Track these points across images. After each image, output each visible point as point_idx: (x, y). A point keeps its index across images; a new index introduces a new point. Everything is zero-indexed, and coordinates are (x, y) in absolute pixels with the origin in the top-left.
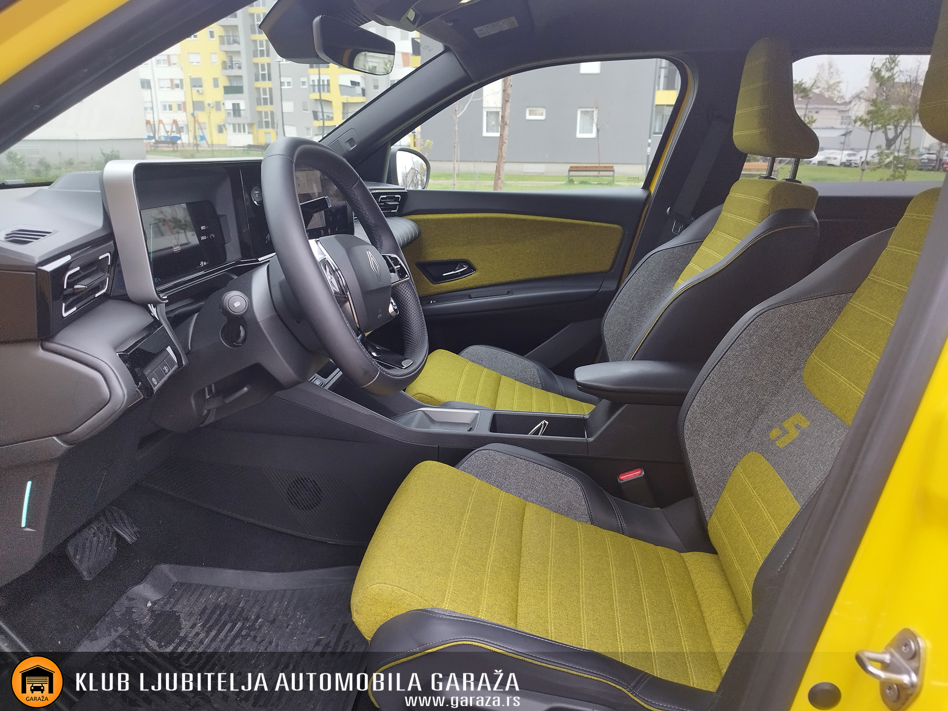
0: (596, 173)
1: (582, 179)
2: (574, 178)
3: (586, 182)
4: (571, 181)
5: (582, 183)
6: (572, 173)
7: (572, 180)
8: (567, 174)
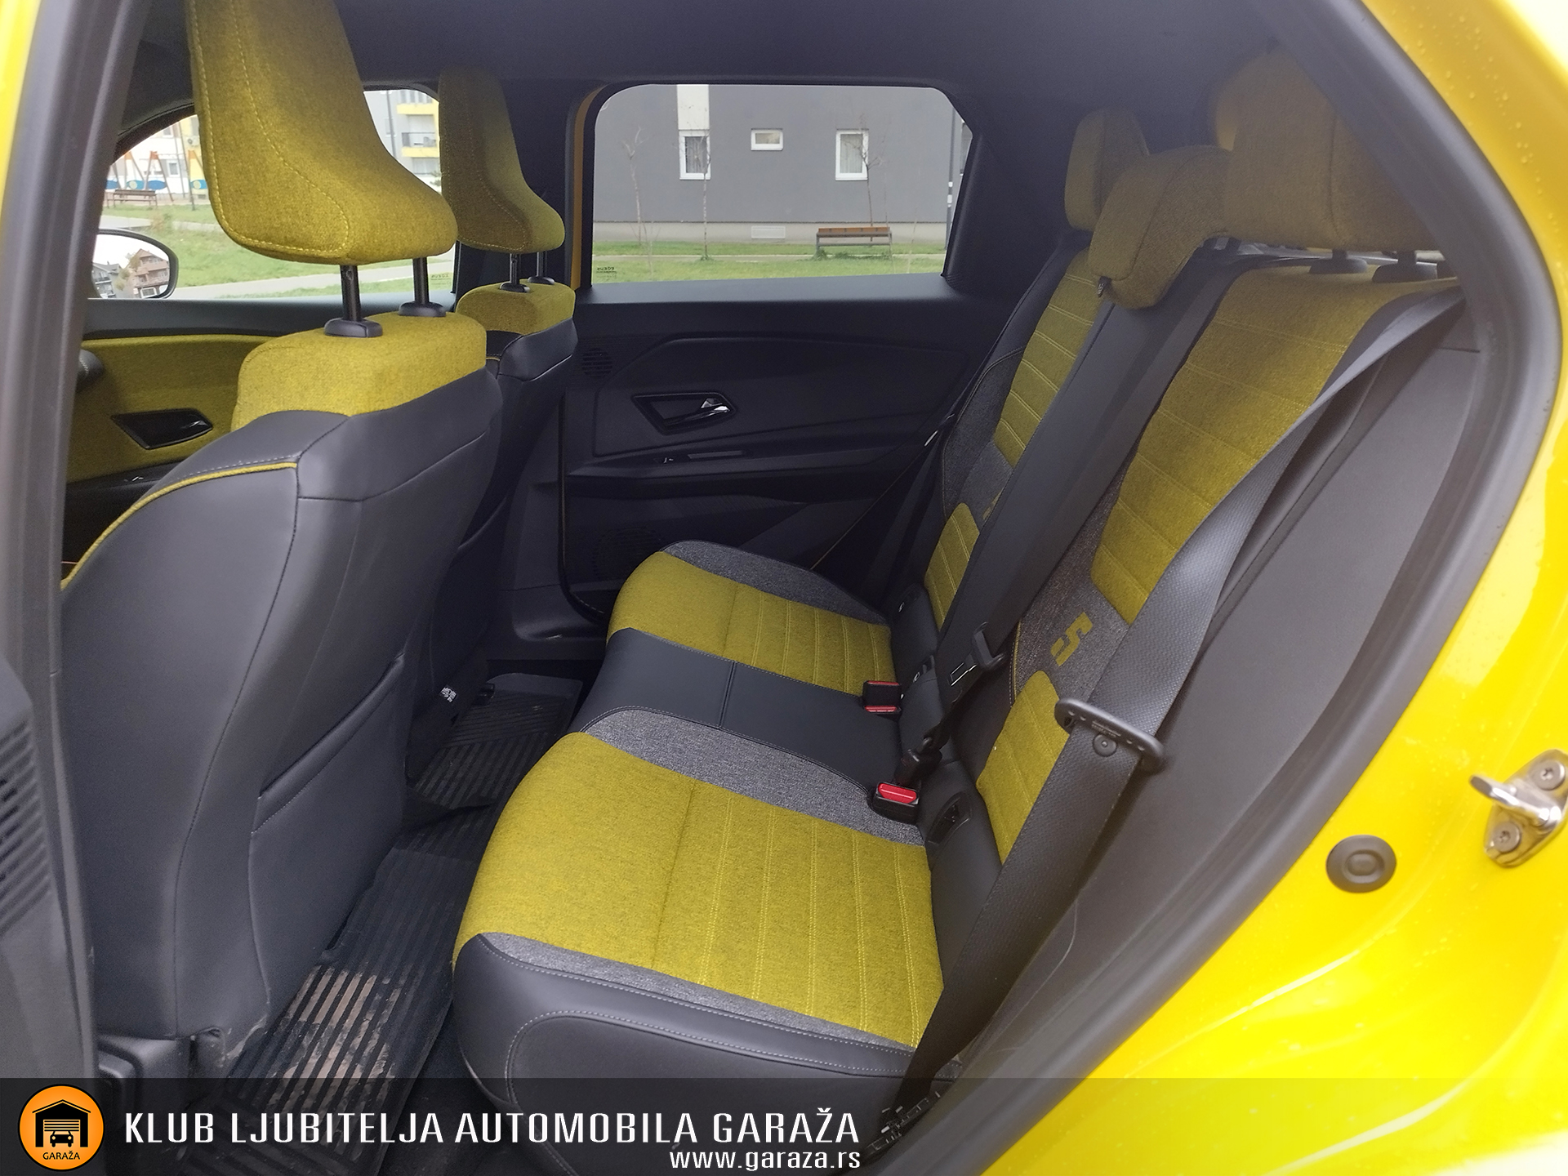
0: (867, 240)
1: (842, 249)
2: (826, 249)
3: (846, 254)
4: (821, 254)
5: (840, 256)
6: (823, 240)
7: (823, 252)
8: (815, 242)
